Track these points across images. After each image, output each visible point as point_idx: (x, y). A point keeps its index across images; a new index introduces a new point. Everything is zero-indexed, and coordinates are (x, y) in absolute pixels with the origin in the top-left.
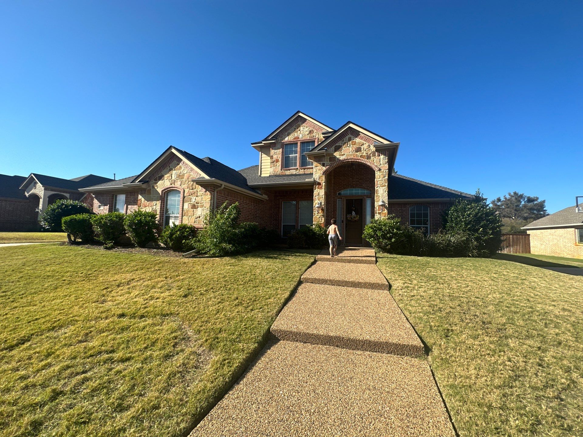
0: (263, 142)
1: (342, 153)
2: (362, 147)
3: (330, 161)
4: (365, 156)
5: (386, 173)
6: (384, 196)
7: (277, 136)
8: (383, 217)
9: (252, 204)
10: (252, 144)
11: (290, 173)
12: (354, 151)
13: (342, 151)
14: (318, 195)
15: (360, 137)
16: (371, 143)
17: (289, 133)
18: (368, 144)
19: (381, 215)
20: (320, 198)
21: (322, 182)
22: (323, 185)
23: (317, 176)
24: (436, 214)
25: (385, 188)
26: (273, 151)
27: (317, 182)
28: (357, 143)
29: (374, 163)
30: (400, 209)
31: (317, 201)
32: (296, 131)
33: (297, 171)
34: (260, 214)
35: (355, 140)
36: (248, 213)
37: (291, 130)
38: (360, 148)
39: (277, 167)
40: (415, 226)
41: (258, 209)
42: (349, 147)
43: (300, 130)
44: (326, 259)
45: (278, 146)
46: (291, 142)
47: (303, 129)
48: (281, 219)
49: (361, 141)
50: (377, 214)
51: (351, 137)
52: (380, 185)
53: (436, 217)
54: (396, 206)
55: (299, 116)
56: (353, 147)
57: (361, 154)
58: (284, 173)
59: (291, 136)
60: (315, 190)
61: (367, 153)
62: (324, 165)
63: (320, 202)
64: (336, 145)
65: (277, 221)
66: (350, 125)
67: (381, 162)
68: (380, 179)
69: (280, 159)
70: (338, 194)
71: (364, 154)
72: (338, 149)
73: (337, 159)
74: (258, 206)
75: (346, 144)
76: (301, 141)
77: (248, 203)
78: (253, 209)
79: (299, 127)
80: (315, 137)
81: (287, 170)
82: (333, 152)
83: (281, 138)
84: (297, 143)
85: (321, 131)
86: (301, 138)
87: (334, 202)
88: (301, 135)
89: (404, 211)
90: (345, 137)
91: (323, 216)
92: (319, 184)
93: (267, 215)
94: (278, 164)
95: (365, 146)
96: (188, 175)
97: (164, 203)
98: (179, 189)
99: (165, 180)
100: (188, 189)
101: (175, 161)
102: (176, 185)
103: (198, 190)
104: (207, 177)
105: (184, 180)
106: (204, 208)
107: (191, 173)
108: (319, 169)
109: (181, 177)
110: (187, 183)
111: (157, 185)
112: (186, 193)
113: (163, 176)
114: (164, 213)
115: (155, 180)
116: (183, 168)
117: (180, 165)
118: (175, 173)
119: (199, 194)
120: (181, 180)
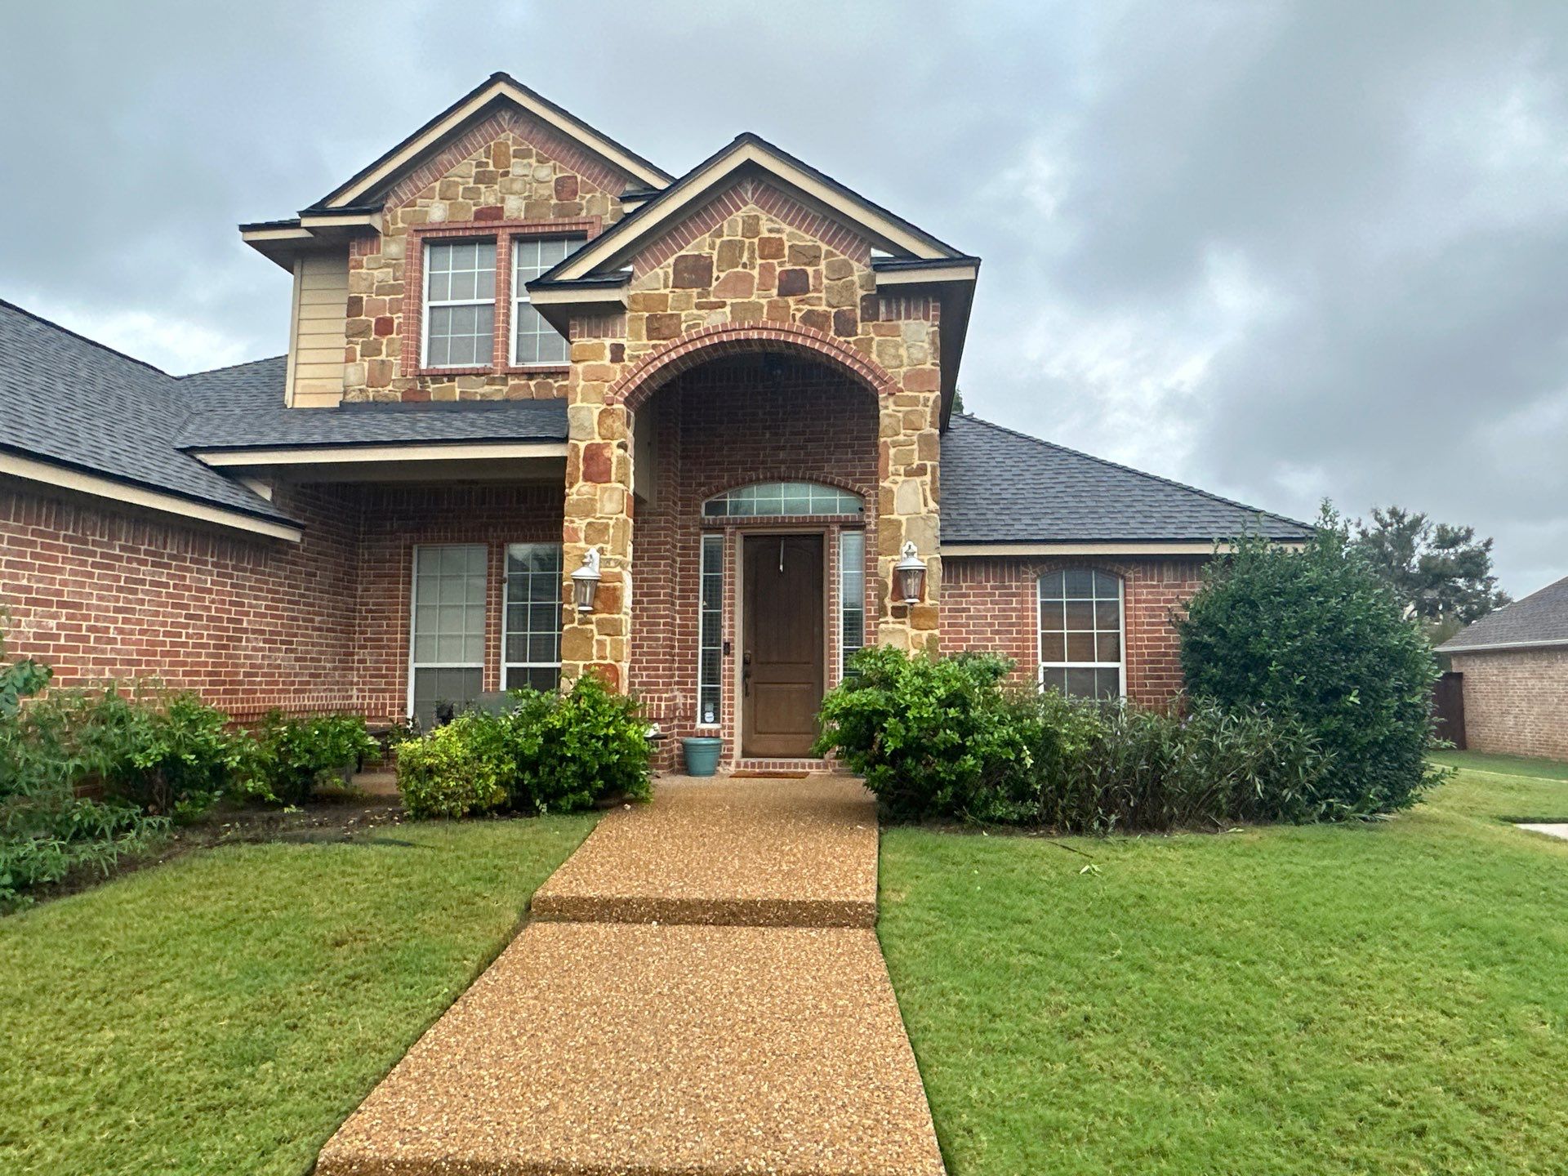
0: (307, 222)
1: (713, 299)
2: (810, 270)
3: (650, 338)
4: (826, 315)
5: (928, 410)
6: (921, 523)
7: (386, 197)
8: (915, 632)
9: (205, 563)
10: (244, 228)
11: (458, 391)
12: (775, 292)
13: (714, 283)
14: (587, 516)
15: (803, 220)
16: (855, 251)
17: (450, 185)
18: (842, 257)
19: (907, 620)
20: (597, 532)
21: (608, 445)
22: (614, 460)
23: (584, 413)
24: (1153, 609)
25: (923, 484)
26: (364, 271)
27: (582, 446)
28: (786, 252)
29: (868, 352)
30: (997, 588)
31: (582, 544)
32: (484, 178)
33: (492, 382)
34: (264, 615)
35: (779, 231)
36: (172, 615)
37: (463, 169)
38: (805, 273)
39: (383, 357)
40: (1062, 669)
41: (251, 588)
42: (744, 266)
43: (506, 174)
44: (594, 905)
45: (393, 248)
46: (458, 229)
47: (525, 172)
48: (408, 641)
49: (807, 240)
50: (890, 618)
51: (757, 218)
52: (902, 470)
53: (1153, 624)
54: (979, 573)
55: (502, 101)
56: (766, 270)
57: (806, 308)
58: (423, 391)
59: (460, 199)
60: (571, 485)
61: (834, 302)
62: (617, 352)
63: (601, 551)
64: (683, 253)
65: (382, 647)
66: (750, 153)
67: (903, 352)
68: (901, 438)
69: (398, 317)
70: (703, 511)
71: (823, 308)
72: (694, 273)
73: (689, 328)
74: (252, 572)
75: (732, 250)
76: (513, 231)
77: (172, 557)
78: (210, 591)
79: (501, 159)
80: (584, 213)
81: (437, 377)
82: (667, 291)
83: (405, 207)
84: (491, 241)
85: (616, 183)
86: (515, 215)
87: (683, 548)
88: (512, 197)
89: (1014, 595)
90: (730, 213)
91: (613, 629)
92: (594, 455)
93: (317, 619)
94: (390, 342)
95: (828, 266)
108: (591, 375)
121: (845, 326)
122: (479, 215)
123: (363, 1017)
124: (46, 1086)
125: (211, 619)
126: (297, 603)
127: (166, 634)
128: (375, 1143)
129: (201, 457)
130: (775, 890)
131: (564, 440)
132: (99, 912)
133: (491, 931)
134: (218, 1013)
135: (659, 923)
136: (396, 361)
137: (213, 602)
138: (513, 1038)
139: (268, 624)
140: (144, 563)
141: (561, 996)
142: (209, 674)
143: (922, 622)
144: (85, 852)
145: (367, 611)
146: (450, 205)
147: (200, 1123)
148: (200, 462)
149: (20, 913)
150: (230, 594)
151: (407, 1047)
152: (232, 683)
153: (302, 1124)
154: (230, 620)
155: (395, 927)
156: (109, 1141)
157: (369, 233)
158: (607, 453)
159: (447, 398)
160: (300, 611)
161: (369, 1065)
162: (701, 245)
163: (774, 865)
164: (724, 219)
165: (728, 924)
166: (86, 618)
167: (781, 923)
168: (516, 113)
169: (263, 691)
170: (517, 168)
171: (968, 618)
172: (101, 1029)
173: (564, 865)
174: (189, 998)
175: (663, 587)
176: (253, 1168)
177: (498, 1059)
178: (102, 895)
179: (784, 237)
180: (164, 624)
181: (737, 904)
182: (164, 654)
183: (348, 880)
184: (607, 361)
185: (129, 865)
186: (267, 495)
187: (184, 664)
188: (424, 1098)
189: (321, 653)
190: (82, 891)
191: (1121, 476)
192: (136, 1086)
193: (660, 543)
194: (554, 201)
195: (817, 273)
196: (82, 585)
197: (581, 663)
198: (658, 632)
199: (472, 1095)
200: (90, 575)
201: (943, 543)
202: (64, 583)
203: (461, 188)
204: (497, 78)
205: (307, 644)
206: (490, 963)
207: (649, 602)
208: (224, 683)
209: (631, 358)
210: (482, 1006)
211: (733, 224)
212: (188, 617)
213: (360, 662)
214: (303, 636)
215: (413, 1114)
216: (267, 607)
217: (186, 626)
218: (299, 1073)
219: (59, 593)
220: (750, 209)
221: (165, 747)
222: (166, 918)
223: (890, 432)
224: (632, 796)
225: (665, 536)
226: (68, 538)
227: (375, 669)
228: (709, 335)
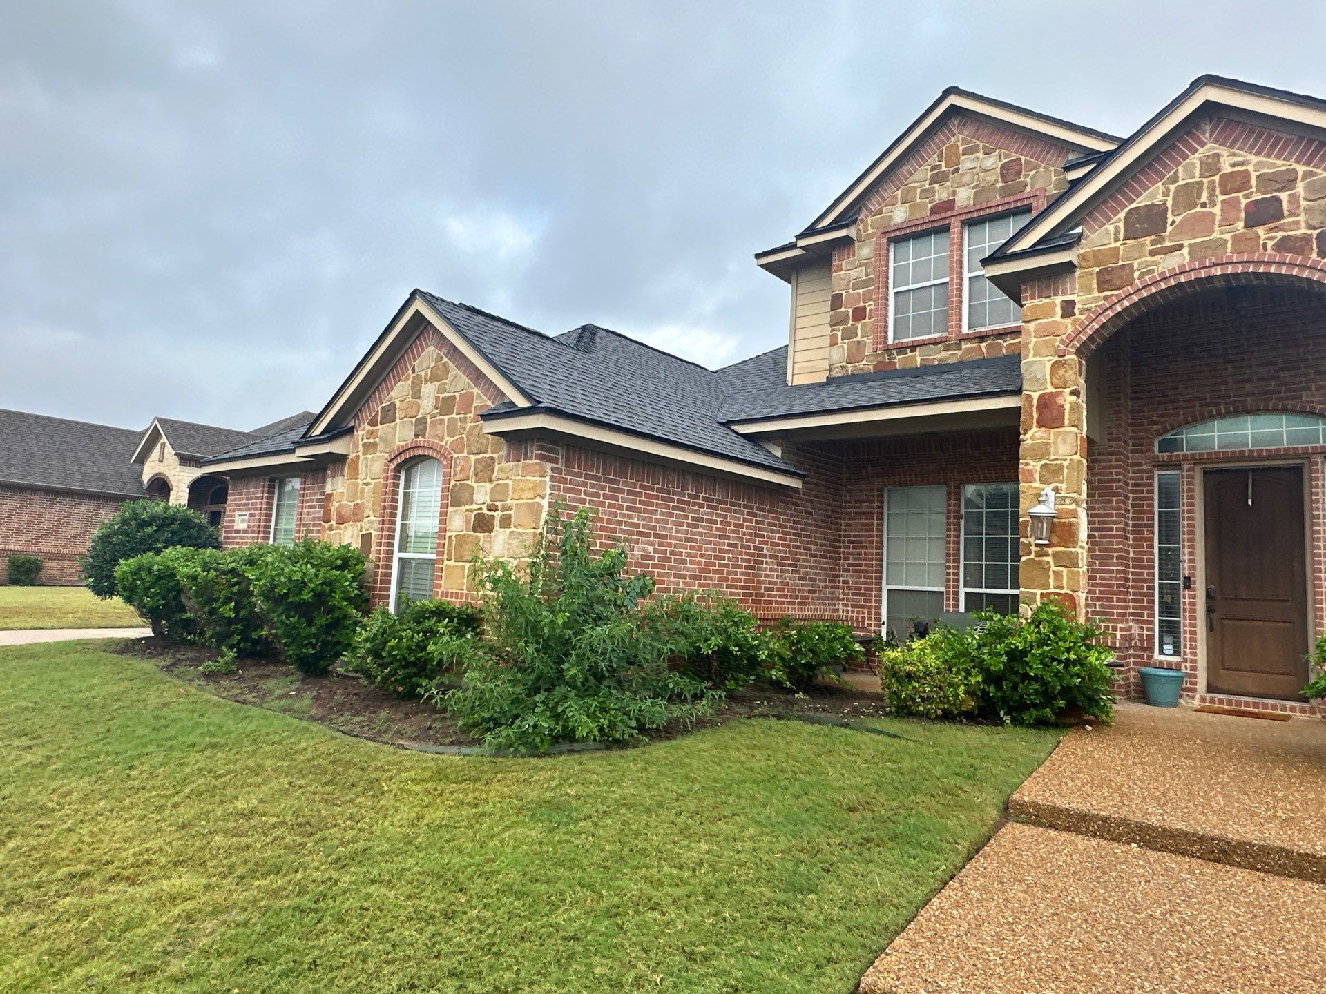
0: (801, 243)
1: (1167, 244)
2: (1284, 196)
3: (1101, 291)
4: (1306, 239)
7: (860, 209)
9: (739, 505)
10: (758, 256)
11: (919, 359)
12: (1241, 224)
13: (1169, 228)
14: (1042, 459)
15: (1274, 146)
17: (910, 190)
20: (1051, 473)
21: (1061, 393)
22: (1067, 406)
23: (1035, 367)
26: (843, 272)
27: (1035, 396)
28: (1253, 182)
31: (1037, 484)
32: (938, 178)
33: (948, 348)
34: (778, 545)
35: (1243, 164)
36: (719, 544)
37: (919, 175)
38: (1279, 200)
39: (858, 338)
41: (769, 524)
42: (1204, 205)
43: (957, 170)
44: (1071, 816)
45: (864, 251)
46: (916, 225)
47: (973, 165)
48: (881, 566)
49: (1279, 165)
51: (1217, 156)
55: (954, 110)
56: (1229, 205)
57: (1280, 235)
58: (891, 363)
59: (918, 201)
60: (1026, 432)
61: (1315, 223)
62: (1068, 308)
63: (1056, 490)
64: (1134, 205)
65: (861, 571)
66: (1210, 94)
69: (870, 306)
70: (1156, 448)
71: (1303, 231)
72: (1147, 223)
73: (1143, 275)
74: (770, 512)
75: (1188, 195)
76: (963, 217)
77: (719, 502)
78: (742, 526)
79: (952, 159)
80: (1028, 189)
81: (901, 349)
82: (1118, 244)
83: (874, 215)
84: (945, 229)
86: (965, 204)
87: (1135, 485)
88: (962, 189)
90: (1186, 157)
91: (1069, 561)
92: (1048, 405)
93: (814, 547)
94: (864, 326)
95: (1306, 188)
96: (468, 398)
97: (396, 508)
98: (438, 452)
99: (398, 421)
100: (465, 454)
101: (432, 348)
102: (429, 437)
103: (495, 456)
104: (522, 403)
105: (454, 416)
106: (513, 529)
107: (475, 391)
108: (1044, 332)
109: (446, 405)
110: (464, 428)
111: (377, 440)
112: (458, 469)
113: (394, 404)
114: (396, 548)
115: (373, 423)
116: (453, 370)
117: (445, 359)
118: (429, 390)
119: (501, 470)
120: (446, 417)
122: (934, 210)
123: (879, 875)
124: (671, 874)
125: (743, 546)
126: (799, 535)
127: (716, 557)
128: (904, 984)
129: (734, 427)
130: (1274, 836)
131: (1018, 392)
132: (687, 755)
133: (976, 822)
134: (773, 846)
135: (1139, 846)
136: (869, 340)
137: (744, 534)
138: (1008, 923)
139: (780, 551)
140: (702, 506)
141: (1048, 895)
142: (743, 588)
144: (677, 711)
145: (850, 542)
146: (910, 207)
147: (771, 930)
148: (734, 431)
149: (641, 749)
150: (755, 528)
151: (917, 908)
152: (757, 595)
153: (844, 952)
154: (755, 548)
155: (895, 804)
156: (714, 926)
157: (847, 242)
158: (1060, 401)
159: (910, 366)
160: (801, 542)
161: (889, 916)
162: (1155, 194)
163: (1268, 809)
164: (1178, 164)
165: (1218, 861)
166: (670, 545)
167: (1284, 872)
168: (963, 116)
169: (777, 602)
170: (966, 163)
172: (699, 841)
173: (1035, 774)
174: (752, 831)
175: (1115, 523)
176: (812, 976)
177: (998, 938)
178: (688, 742)
179: (1250, 168)
180: (714, 550)
181: (1229, 843)
182: (715, 572)
183: (852, 758)
184: (1058, 318)
185: (702, 724)
186: (778, 453)
187: (727, 580)
188: (939, 958)
189: (816, 574)
190: (675, 738)
192: (725, 889)
193: (1110, 481)
194: (998, 185)
195: (1294, 199)
196: (666, 522)
197: (1039, 592)
198: (1112, 564)
199: (980, 966)
200: (671, 515)
202: (657, 521)
203: (919, 190)
204: (947, 93)
205: (806, 567)
206: (977, 851)
207: (1101, 537)
208: (751, 595)
209: (1081, 313)
210: (976, 888)
211: (1190, 168)
212: (730, 545)
213: (844, 582)
214: (804, 560)
215: (931, 968)
216: (780, 538)
217: (728, 552)
218: (836, 909)
219: (654, 528)
220: (1210, 148)
221: (719, 641)
222: (729, 767)
224: (1092, 718)
225: (1117, 474)
226: (659, 490)
227: (856, 588)
228: (1165, 279)
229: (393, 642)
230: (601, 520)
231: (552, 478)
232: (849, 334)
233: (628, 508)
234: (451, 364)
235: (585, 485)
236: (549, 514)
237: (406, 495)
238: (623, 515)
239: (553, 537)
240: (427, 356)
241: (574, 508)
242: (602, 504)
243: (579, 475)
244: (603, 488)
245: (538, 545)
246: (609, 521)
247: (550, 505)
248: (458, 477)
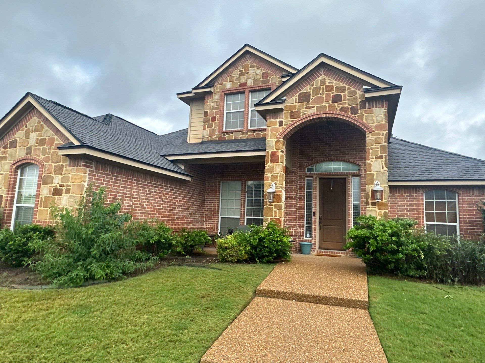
0: (194, 91)
1: (310, 105)
2: (342, 94)
3: (291, 119)
4: (348, 108)
5: (384, 137)
6: (381, 174)
7: (215, 83)
8: (379, 211)
9: (167, 187)
10: (178, 94)
11: (234, 136)
12: (330, 102)
13: (311, 100)
14: (271, 173)
15: (340, 78)
16: (357, 87)
17: (232, 77)
18: (353, 89)
19: (376, 207)
20: (274, 178)
21: (278, 151)
22: (280, 156)
23: (270, 142)
24: (470, 204)
25: (382, 161)
26: (208, 104)
27: (270, 152)
28: (334, 89)
29: (362, 119)
30: (409, 196)
31: (270, 181)
32: (242, 75)
33: (243, 134)
34: (182, 201)
35: (332, 83)
36: (159, 201)
37: (235, 73)
38: (340, 95)
39: (213, 128)
40: (434, 225)
41: (179, 194)
42: (321, 94)
43: (248, 73)
44: (276, 293)
45: (216, 97)
46: (234, 90)
47: (253, 72)
48: (219, 209)
49: (341, 85)
50: (370, 206)
51: (325, 79)
52: (374, 157)
53: (470, 210)
54: (402, 191)
55: (247, 52)
56: (328, 95)
57: (341, 106)
58: (224, 137)
59: (235, 81)
60: (267, 164)
61: (350, 104)
62: (281, 123)
63: (276, 183)
64: (301, 92)
65: (212, 211)
66: (323, 59)
67: (374, 118)
68: (374, 146)
69: (217, 117)
70: (306, 171)
71: (347, 106)
72: (305, 98)
73: (303, 114)
74: (179, 189)
75: (316, 91)
76: (250, 89)
77: (159, 185)
78: (168, 194)
79: (246, 69)
80: (270, 82)
81: (228, 133)
82: (296, 104)
83: (220, 85)
84: (243, 92)
85: (280, 73)
86: (250, 84)
87: (300, 182)
88: (249, 79)
89: (415, 199)
90: (316, 78)
91: (279, 208)
92: (274, 155)
93: (195, 202)
94: (215, 123)
95: (348, 93)
96: (52, 141)
97: (15, 185)
98: (37, 162)
99: (18, 147)
100: (50, 163)
101: (36, 118)
102: (33, 155)
103: (64, 164)
104: (76, 143)
105: (45, 147)
106: (71, 194)
107: (56, 137)
108: (273, 131)
109: (41, 142)
110: (50, 152)
111: (7, 155)
112: (46, 169)
113: (16, 140)
114: (15, 202)
115: (5, 148)
116: (46, 128)
117: (42, 123)
118: (34, 136)
119: (67, 170)
120: (41, 147)
121: (354, 111)
122: (240, 85)
123: (211, 320)
124: (131, 329)
125: (168, 202)
126: (190, 198)
127: (158, 206)
128: (216, 358)
129: (166, 157)
130: (333, 294)
131: (265, 150)
132: (142, 282)
133: (245, 298)
134: (173, 314)
135: (295, 301)
136: (217, 129)
137: (169, 197)
138: (253, 332)
139: (183, 204)
140: (152, 186)
141: (266, 320)
142: (168, 217)
143: (382, 207)
144: (139, 265)
145: (208, 200)
146: (232, 83)
147: (169, 345)
148: (166, 159)
149: (123, 281)
150: (173, 195)
151: (223, 330)
152: (173, 220)
153: (196, 350)
154: (173, 203)
155: (218, 294)
156: (147, 346)
157: (210, 93)
158: (277, 154)
159: (230, 139)
160: (191, 200)
161: (213, 335)
162: (307, 89)
163: (332, 285)
164: (314, 80)
165: (317, 303)
166: (139, 201)
167: (335, 305)
168: (251, 55)
169: (181, 223)
170: (251, 71)
171: (398, 206)
172: (144, 315)
173: (265, 280)
174: (165, 309)
175: (294, 195)
176: (183, 360)
177: (249, 338)
178: (143, 277)
179: (334, 84)
180: (157, 203)
181: (320, 297)
182: (157, 212)
183: (204, 279)
184: (278, 126)
185: (149, 269)
186: (183, 168)
187: (161, 214)
188: (229, 347)
189: (196, 212)
190: (137, 276)
191: (456, 157)
192: (153, 332)
193: (293, 181)
194: (262, 79)
195: (345, 95)
196: (138, 192)
197: (269, 218)
198: (292, 208)
199: (242, 348)
200: (140, 190)
201: (389, 181)
202: (134, 192)
203: (235, 78)
204: (246, 45)
205: (192, 209)
206: (245, 308)
207: (289, 199)
208: (171, 220)
209: (285, 125)
210: (243, 321)
211: (317, 82)
212: (163, 201)
214: (192, 207)
215: (226, 351)
216: (182, 199)
217: (162, 204)
218: (194, 334)
219: (133, 195)
220: (322, 77)
221: (157, 238)
222: (158, 285)
223: (370, 145)
224: (285, 259)
225: (295, 179)
226: (135, 180)
227: (210, 217)
228: (309, 116)
229: (11, 243)
230: (110, 191)
231: (89, 174)
232: (210, 126)
233: (122, 187)
234: (44, 125)
235: (104, 177)
236: (87, 189)
237: (21, 180)
238: (120, 190)
239: (88, 198)
240: (34, 120)
241: (99, 186)
242: (111, 185)
243: (101, 173)
244: (112, 179)
245: (81, 201)
246: (113, 192)
247: (88, 185)
248: (46, 172)
